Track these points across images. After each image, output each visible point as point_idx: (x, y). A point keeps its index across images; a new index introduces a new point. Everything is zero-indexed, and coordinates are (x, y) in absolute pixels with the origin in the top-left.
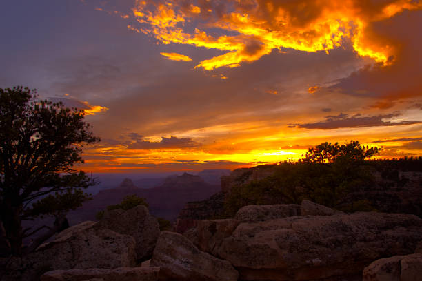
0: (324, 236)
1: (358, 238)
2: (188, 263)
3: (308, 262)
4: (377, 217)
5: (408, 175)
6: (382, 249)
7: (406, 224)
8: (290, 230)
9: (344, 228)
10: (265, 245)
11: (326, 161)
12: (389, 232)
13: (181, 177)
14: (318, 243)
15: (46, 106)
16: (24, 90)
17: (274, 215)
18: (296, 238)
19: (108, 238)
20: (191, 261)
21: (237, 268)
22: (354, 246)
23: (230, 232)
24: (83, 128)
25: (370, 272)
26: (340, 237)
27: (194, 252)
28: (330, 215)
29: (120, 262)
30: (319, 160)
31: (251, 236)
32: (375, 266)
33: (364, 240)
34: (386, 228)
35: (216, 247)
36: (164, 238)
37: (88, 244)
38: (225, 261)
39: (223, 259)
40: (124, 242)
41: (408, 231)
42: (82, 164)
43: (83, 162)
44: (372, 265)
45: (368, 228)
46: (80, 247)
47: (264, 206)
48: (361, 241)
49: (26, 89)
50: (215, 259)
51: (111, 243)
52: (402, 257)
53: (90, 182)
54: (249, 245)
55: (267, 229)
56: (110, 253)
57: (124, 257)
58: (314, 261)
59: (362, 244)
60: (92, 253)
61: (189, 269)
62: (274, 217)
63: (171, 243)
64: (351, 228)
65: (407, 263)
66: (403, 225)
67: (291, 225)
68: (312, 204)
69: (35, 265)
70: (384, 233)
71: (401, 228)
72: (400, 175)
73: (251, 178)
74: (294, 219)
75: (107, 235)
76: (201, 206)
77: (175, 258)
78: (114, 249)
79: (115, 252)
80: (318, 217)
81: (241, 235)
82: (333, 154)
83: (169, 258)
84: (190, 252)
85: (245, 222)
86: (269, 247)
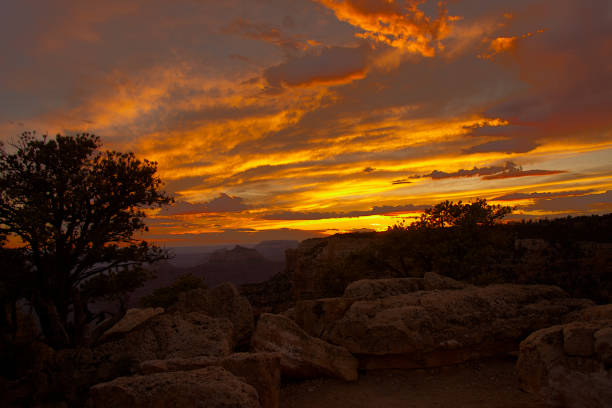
0: (458, 313)
1: (497, 315)
2: (296, 351)
3: (442, 344)
4: (517, 290)
5: (527, 243)
6: (525, 326)
7: (549, 296)
8: (418, 308)
9: (480, 303)
10: (390, 327)
11: (447, 225)
12: (532, 306)
13: (233, 251)
14: (453, 322)
15: (114, 158)
16: (89, 138)
17: (393, 290)
18: (428, 317)
19: (199, 323)
20: (300, 348)
21: (356, 356)
22: (494, 324)
23: (342, 313)
24: (152, 186)
25: (529, 346)
26: (477, 313)
27: (303, 337)
28: (460, 288)
29: (220, 351)
30: (438, 223)
31: (370, 317)
32: (535, 338)
33: (504, 316)
34: (528, 302)
35: (326, 332)
36: (266, 322)
37: (177, 331)
38: (340, 348)
39: (338, 345)
40: (221, 327)
41: (552, 304)
42: (145, 232)
43: (147, 229)
44: (530, 337)
45: (507, 302)
46: (166, 334)
47: (381, 280)
48: (500, 317)
49: (93, 136)
50: (329, 345)
51: (204, 328)
52: (563, 326)
53: (163, 253)
54: (369, 327)
55: (389, 307)
56: (207, 340)
57: (225, 344)
58: (449, 342)
59: (503, 320)
60: (183, 341)
61: (299, 358)
62: (394, 293)
63: (274, 327)
64: (488, 303)
65: (571, 331)
66: (545, 298)
67: (419, 301)
68: (438, 277)
69: (112, 358)
70: (527, 307)
71: (544, 301)
72: (517, 244)
73: (325, 252)
74: (422, 294)
75: (197, 319)
76: (261, 289)
77: (281, 346)
78: (210, 335)
79: (212, 338)
80: (448, 291)
81: (358, 316)
82: (455, 216)
83: (273, 345)
84: (297, 339)
85: (360, 300)
86: (395, 329)
